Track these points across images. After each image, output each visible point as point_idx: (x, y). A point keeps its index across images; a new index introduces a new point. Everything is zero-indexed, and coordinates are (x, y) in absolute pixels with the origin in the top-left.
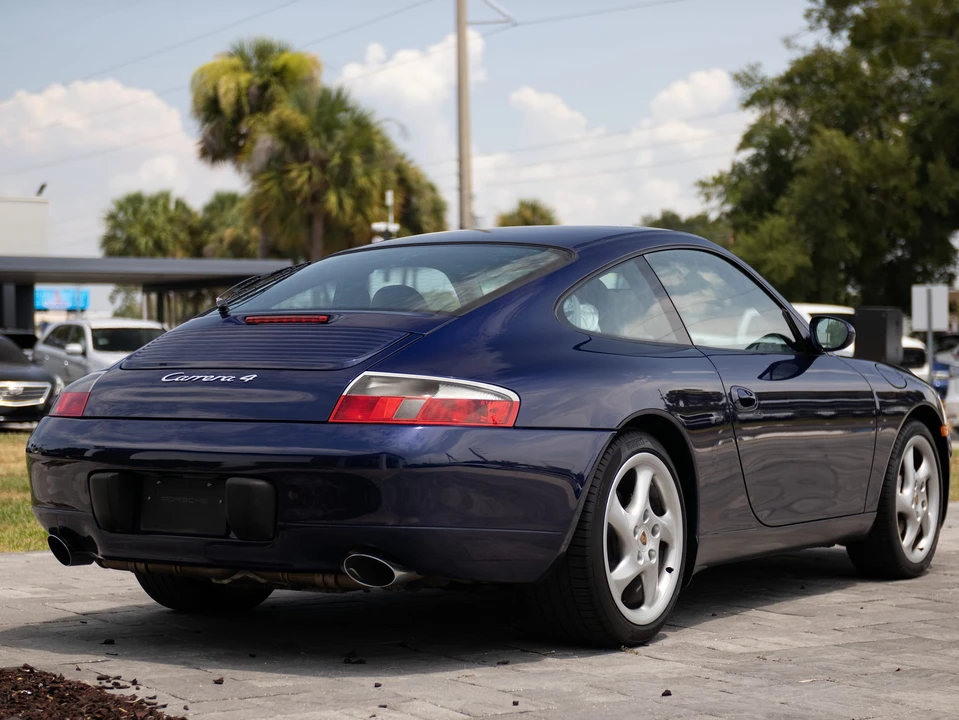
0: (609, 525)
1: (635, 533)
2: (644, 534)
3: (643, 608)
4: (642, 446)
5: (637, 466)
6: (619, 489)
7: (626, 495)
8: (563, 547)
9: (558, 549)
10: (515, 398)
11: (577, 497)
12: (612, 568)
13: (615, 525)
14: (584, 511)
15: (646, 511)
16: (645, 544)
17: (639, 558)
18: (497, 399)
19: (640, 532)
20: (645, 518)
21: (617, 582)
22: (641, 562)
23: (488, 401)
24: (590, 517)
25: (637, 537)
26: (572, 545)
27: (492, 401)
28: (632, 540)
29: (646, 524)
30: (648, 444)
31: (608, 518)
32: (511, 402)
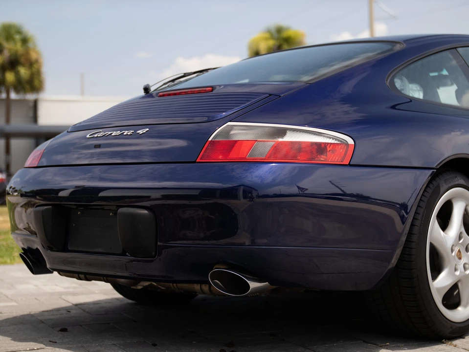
0: (431, 244)
1: (452, 251)
2: (459, 251)
3: (460, 308)
4: (457, 183)
5: (453, 198)
6: (439, 216)
7: (444, 220)
8: (393, 261)
9: (389, 261)
10: (350, 141)
11: (403, 223)
12: (434, 278)
13: (436, 244)
14: (410, 233)
15: (461, 233)
16: (460, 258)
17: (456, 270)
18: (336, 142)
19: (456, 249)
20: (460, 238)
21: (438, 290)
22: (458, 273)
23: (328, 143)
24: (415, 238)
25: (453, 254)
26: (400, 260)
27: (331, 144)
28: (449, 257)
29: (461, 244)
30: (462, 182)
31: (430, 239)
32: (347, 144)
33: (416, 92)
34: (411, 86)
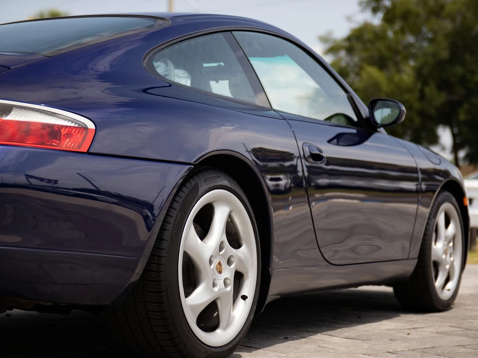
0: (185, 253)
1: (211, 262)
2: (220, 264)
3: (218, 331)
4: (220, 183)
5: (214, 201)
6: (196, 221)
7: (204, 224)
8: (137, 271)
9: (133, 270)
10: (91, 125)
11: (149, 229)
12: (187, 295)
13: (191, 254)
14: (160, 239)
15: (222, 243)
16: (220, 272)
17: (214, 285)
18: (73, 125)
19: (215, 262)
20: (221, 248)
21: (192, 307)
22: (216, 289)
23: (63, 126)
24: (165, 245)
25: (212, 266)
26: (146, 270)
27: (66, 127)
28: (207, 271)
29: (221, 255)
30: (225, 183)
31: (184, 247)
32: (86, 128)
33: (182, 78)
34: (176, 71)
